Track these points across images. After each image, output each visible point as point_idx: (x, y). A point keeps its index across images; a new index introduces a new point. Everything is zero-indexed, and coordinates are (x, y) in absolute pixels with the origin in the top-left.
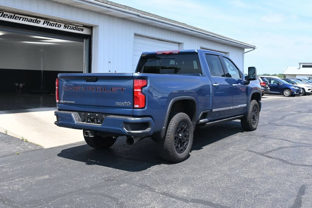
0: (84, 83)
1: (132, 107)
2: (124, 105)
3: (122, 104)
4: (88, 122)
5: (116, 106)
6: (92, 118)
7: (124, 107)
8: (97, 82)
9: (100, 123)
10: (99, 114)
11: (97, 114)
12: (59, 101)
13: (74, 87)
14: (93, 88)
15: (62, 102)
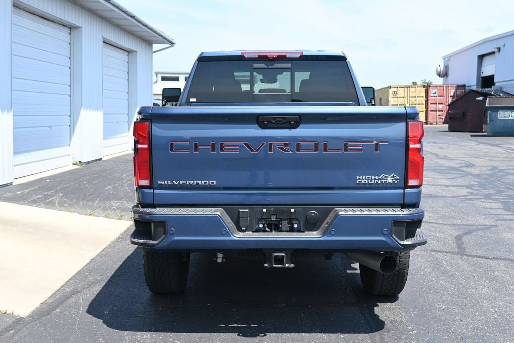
0: (253, 131)
1: (402, 185)
2: (380, 182)
3: (375, 179)
4: (258, 230)
5: (355, 186)
6: (273, 218)
7: (381, 186)
8: (297, 129)
9: (299, 230)
10: (299, 208)
11: (292, 208)
12: (151, 182)
13: (218, 144)
14: (286, 145)
15: (166, 184)
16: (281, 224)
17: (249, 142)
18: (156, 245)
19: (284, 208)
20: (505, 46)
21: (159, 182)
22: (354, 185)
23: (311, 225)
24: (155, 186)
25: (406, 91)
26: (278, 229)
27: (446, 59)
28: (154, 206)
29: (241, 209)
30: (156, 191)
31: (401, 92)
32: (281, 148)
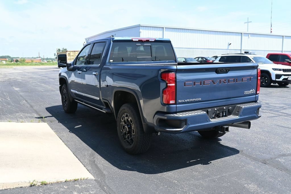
1: (255, 94)
3: (249, 92)
9: (226, 116)
10: (227, 107)
11: (225, 107)
12: (176, 102)
13: (202, 81)
14: (225, 80)
15: (182, 101)
16: (220, 114)
17: (213, 80)
18: (182, 130)
19: (222, 107)
20: (115, 35)
21: (179, 101)
22: (243, 95)
23: (229, 113)
24: (177, 103)
25: (74, 53)
26: (219, 117)
27: (87, 40)
28: (176, 113)
29: (208, 109)
30: (177, 106)
31: (72, 54)
32: (224, 82)
